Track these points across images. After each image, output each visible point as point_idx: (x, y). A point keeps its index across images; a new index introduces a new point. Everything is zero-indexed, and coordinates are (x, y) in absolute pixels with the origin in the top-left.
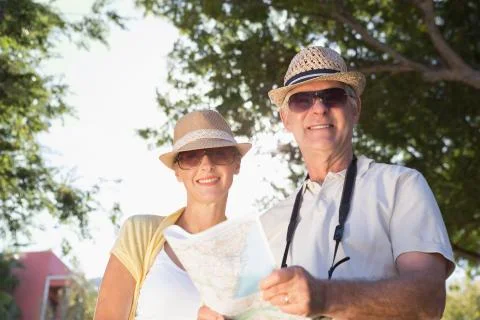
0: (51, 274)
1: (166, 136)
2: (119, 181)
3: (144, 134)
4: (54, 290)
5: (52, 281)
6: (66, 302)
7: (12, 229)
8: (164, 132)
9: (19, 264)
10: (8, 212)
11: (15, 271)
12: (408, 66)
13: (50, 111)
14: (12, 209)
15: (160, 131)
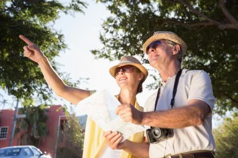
0: (61, 115)
1: (104, 53)
2: (88, 79)
3: (94, 52)
4: (62, 121)
5: (61, 118)
6: (67, 126)
7: (44, 98)
8: (103, 52)
9: (47, 110)
10: (43, 91)
11: (46, 113)
12: (212, 22)
13: (59, 47)
14: (44, 90)
15: (101, 51)
